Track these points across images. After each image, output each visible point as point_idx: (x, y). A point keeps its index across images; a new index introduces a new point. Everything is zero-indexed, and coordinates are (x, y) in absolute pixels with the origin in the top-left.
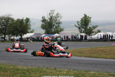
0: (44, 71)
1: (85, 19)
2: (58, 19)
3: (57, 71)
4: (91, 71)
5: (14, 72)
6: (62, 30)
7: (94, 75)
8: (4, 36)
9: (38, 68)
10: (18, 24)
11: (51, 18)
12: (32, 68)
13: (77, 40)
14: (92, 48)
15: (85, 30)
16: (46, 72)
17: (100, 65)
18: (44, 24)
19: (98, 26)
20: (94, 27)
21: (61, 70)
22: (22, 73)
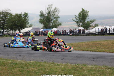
0: (42, 65)
1: (83, 13)
2: (56, 13)
3: (55, 65)
4: (89, 64)
5: (13, 66)
6: (60, 24)
7: (92, 69)
8: (2, 31)
9: (36, 62)
10: (16, 19)
11: (49, 12)
12: (30, 62)
13: (75, 34)
14: (90, 42)
15: (83, 24)
16: (44, 66)
17: (97, 59)
18: (42, 19)
19: (95, 20)
20: (92, 22)
21: (59, 64)
22: (20, 67)
